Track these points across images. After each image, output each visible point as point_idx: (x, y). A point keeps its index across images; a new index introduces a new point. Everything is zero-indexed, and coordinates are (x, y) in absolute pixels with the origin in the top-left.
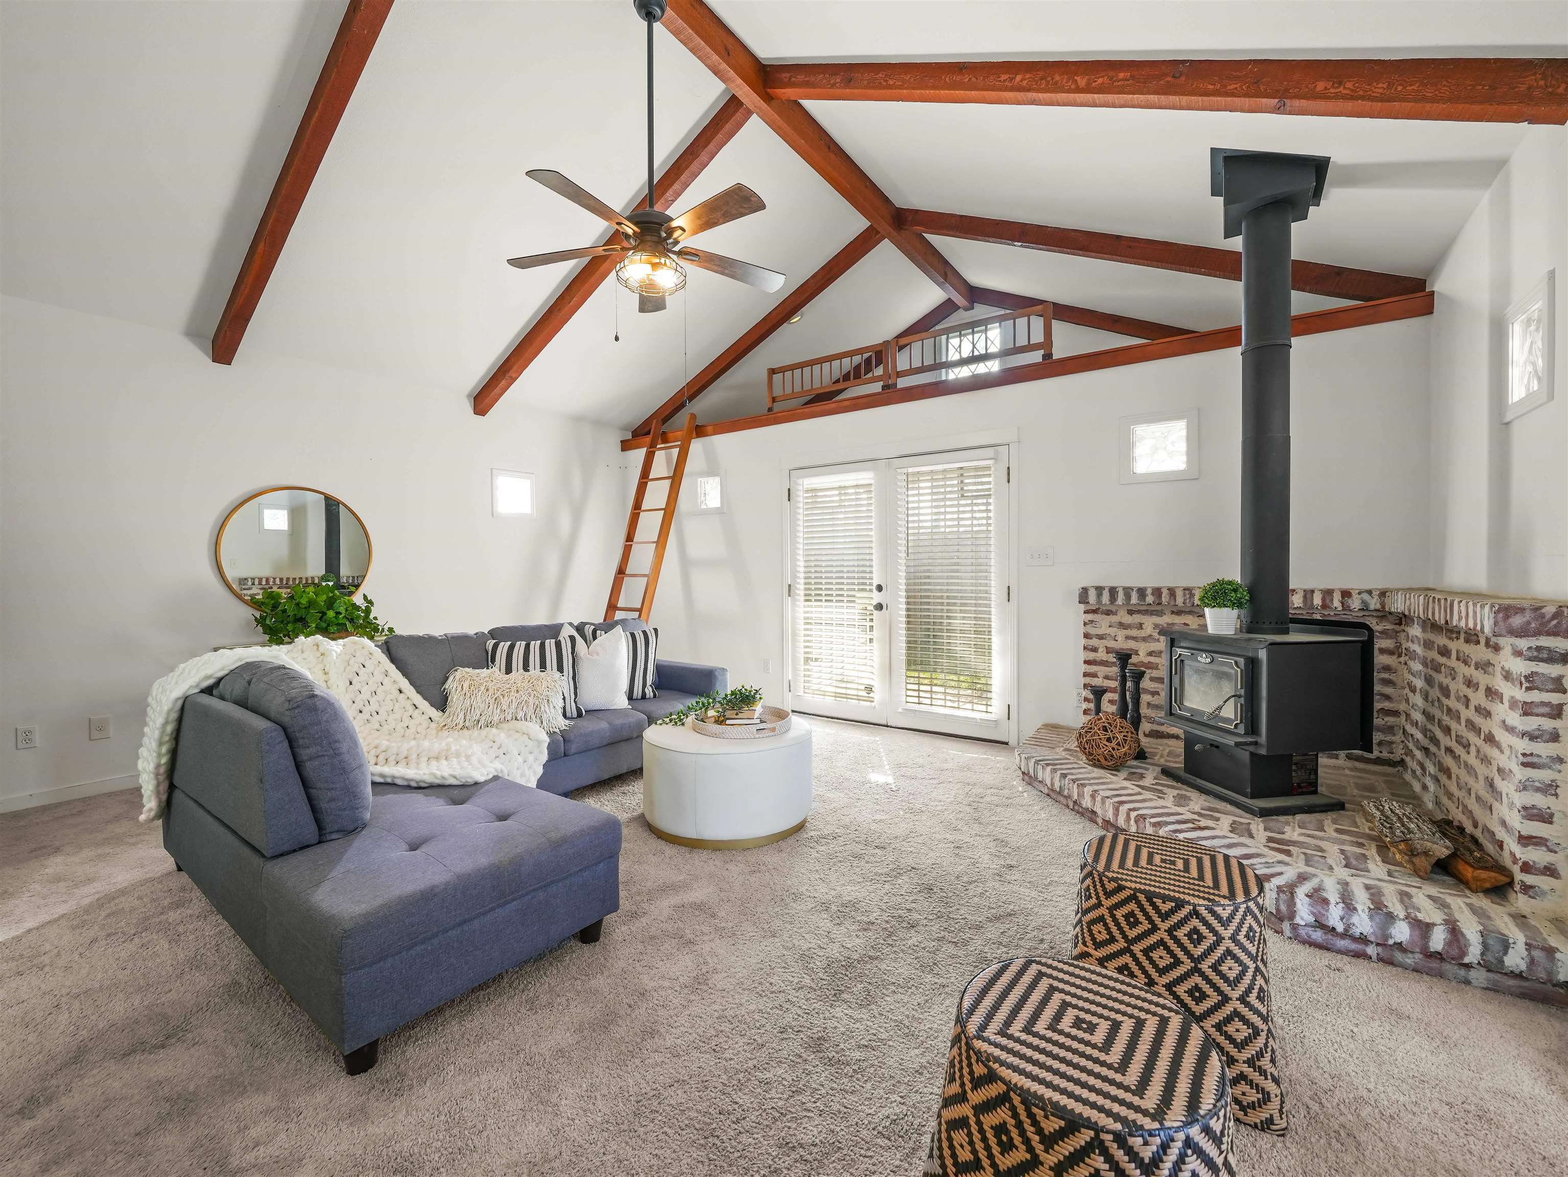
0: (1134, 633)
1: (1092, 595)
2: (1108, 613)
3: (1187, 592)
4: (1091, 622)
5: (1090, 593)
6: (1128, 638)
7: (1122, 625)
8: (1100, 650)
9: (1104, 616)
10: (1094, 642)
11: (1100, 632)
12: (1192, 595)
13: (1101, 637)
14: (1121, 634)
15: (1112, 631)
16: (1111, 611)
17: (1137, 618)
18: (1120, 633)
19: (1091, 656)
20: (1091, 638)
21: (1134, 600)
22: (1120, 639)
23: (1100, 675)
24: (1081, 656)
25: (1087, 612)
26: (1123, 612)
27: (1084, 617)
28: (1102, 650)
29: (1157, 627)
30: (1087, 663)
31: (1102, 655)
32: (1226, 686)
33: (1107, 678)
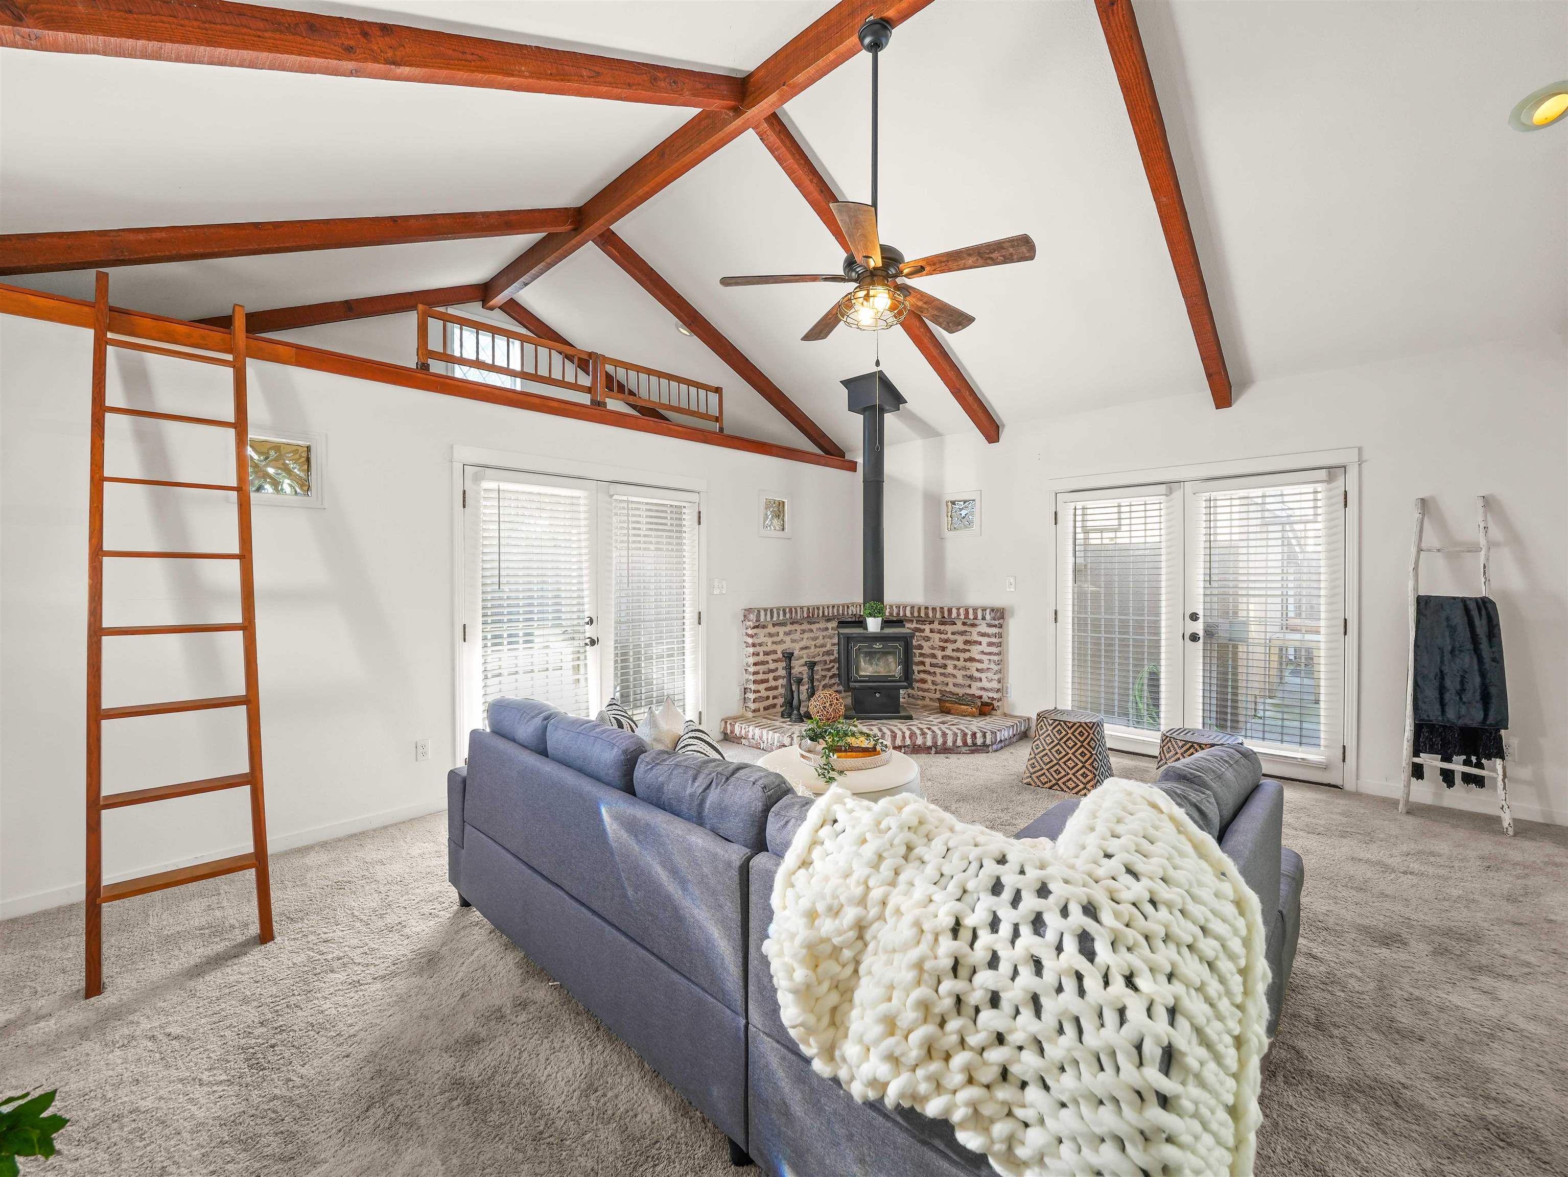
0: (776, 639)
1: (762, 613)
2: (765, 627)
4: (756, 634)
6: (773, 643)
7: (770, 635)
9: (763, 630)
10: (758, 649)
11: (760, 641)
13: (760, 645)
14: (770, 640)
15: (766, 640)
16: (767, 626)
17: (777, 629)
19: (757, 659)
20: (756, 647)
21: (781, 618)
22: (769, 644)
23: (761, 672)
24: (751, 660)
25: (754, 628)
26: (770, 626)
27: (750, 632)
28: (761, 654)
29: (786, 634)
30: (755, 664)
31: (761, 658)
32: (891, 659)
33: (764, 673)
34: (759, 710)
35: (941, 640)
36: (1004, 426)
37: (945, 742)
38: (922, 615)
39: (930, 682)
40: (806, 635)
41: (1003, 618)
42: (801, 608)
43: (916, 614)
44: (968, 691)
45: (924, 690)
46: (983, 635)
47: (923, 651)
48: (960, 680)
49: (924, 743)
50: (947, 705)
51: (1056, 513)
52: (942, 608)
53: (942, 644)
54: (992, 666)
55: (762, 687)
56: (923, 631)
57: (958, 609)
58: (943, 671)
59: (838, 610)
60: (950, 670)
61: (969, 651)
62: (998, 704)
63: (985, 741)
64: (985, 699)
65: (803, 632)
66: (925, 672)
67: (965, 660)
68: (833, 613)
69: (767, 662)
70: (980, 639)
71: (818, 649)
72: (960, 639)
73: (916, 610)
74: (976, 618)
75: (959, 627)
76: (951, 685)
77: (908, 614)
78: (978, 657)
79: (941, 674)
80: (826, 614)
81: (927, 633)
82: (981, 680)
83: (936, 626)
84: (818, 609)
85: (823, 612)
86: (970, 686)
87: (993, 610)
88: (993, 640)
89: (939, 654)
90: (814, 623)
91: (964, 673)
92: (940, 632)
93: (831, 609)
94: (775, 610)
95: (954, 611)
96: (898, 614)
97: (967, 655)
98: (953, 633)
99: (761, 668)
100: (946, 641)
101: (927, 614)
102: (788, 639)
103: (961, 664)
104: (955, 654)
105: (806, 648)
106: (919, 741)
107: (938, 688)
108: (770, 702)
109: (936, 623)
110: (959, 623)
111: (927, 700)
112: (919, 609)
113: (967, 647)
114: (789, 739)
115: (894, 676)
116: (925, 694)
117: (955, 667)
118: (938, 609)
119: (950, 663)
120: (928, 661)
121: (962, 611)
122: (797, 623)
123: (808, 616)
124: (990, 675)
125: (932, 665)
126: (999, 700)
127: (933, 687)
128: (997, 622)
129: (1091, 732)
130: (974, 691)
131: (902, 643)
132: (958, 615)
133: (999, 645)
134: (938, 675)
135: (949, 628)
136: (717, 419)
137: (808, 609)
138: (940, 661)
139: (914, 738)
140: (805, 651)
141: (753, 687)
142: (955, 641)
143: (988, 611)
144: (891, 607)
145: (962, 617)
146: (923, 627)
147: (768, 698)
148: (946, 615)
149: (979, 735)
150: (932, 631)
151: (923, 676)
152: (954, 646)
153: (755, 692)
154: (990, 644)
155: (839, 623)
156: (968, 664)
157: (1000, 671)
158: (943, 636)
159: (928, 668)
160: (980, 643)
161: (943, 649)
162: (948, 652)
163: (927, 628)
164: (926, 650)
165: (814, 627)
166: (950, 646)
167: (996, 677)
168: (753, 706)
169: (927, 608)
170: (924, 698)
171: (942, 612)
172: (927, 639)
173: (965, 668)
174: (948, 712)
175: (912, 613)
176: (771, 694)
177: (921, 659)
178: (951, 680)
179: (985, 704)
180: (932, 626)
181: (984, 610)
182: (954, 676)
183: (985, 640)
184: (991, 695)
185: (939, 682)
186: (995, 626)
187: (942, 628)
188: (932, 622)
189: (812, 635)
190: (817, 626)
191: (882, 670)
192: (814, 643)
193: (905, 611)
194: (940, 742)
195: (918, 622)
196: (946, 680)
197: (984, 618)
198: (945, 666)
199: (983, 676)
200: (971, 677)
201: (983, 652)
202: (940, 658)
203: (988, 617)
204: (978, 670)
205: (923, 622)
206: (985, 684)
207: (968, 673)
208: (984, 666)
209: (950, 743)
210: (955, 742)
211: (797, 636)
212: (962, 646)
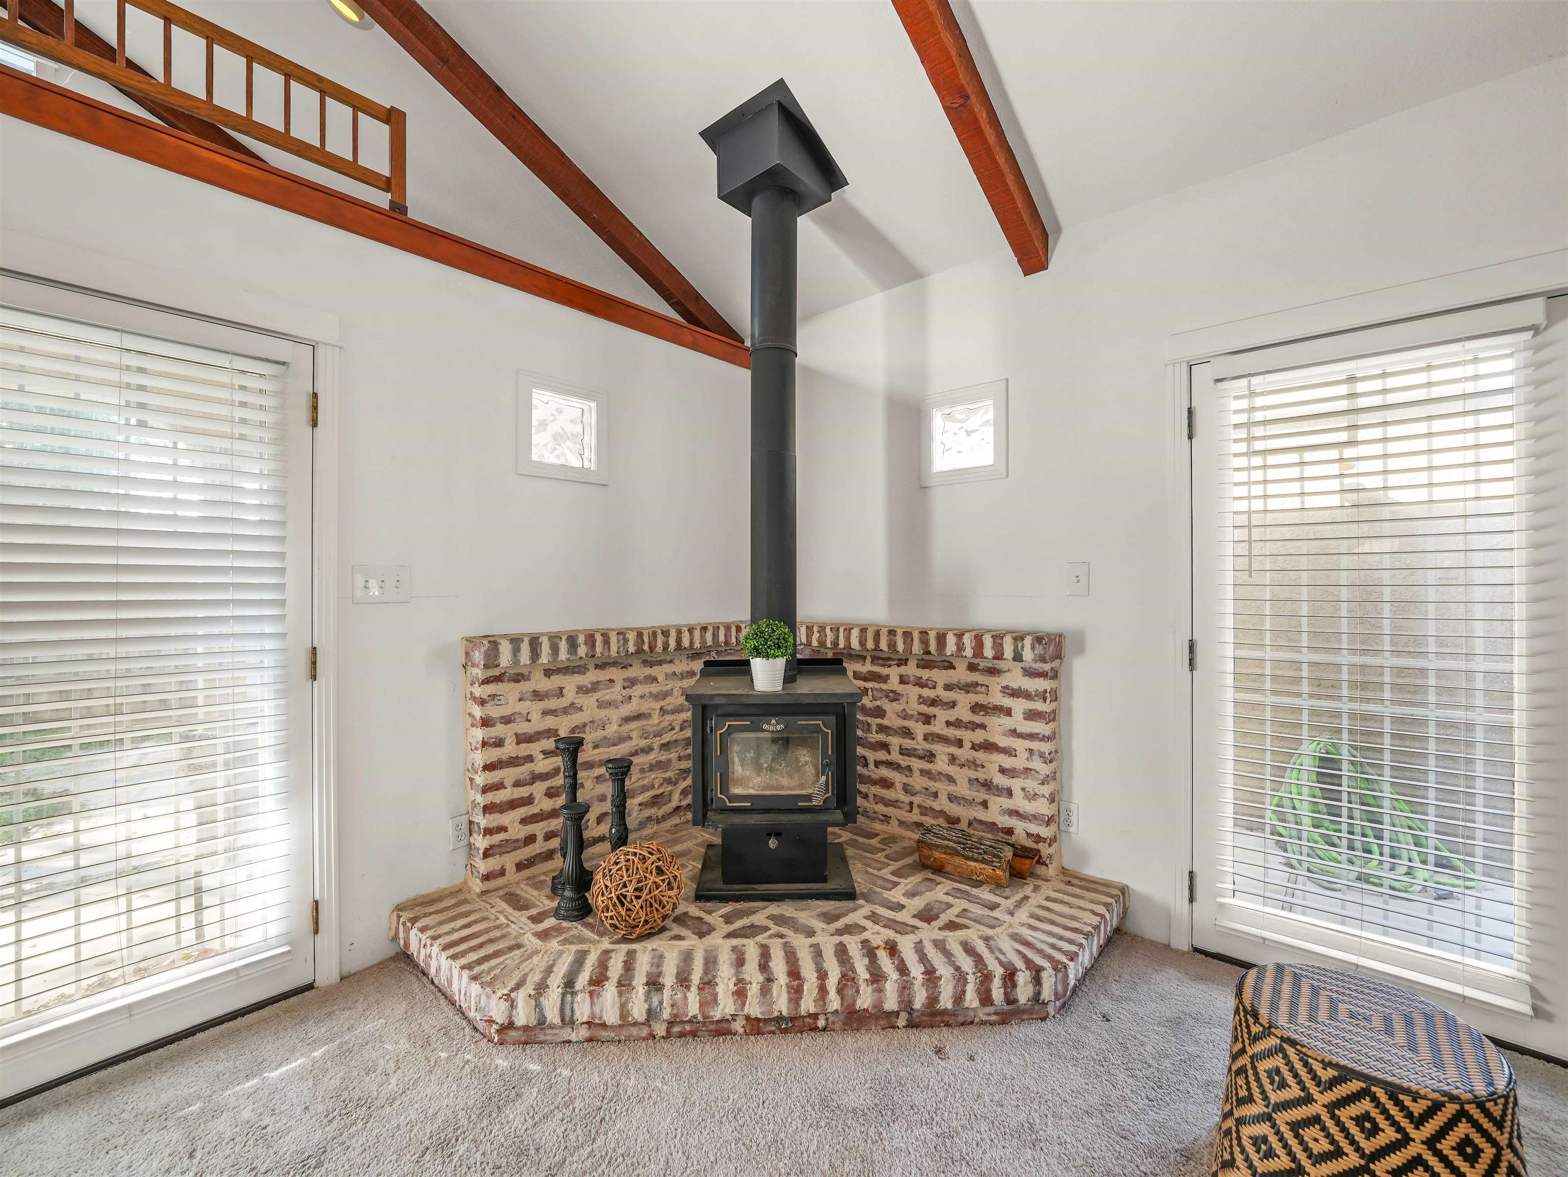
0: (553, 703)
1: (505, 649)
2: (518, 678)
3: (621, 637)
4: (493, 696)
5: (501, 649)
6: (545, 713)
7: (538, 696)
8: (508, 741)
9: (513, 685)
10: (499, 730)
11: (505, 711)
12: (626, 641)
13: (507, 720)
14: (535, 709)
15: (523, 707)
16: (522, 675)
17: (557, 681)
18: (534, 707)
19: (495, 754)
20: (493, 725)
21: (563, 655)
22: (535, 717)
23: (508, 782)
24: (480, 758)
25: (486, 681)
26: (538, 675)
27: (478, 691)
28: (510, 741)
29: (581, 690)
30: (488, 767)
31: (511, 749)
32: (804, 756)
33: (517, 784)
34: (502, 873)
35: (922, 700)
36: (1059, 230)
37: (933, 1000)
38: (884, 645)
39: (899, 786)
40: (638, 690)
41: (1058, 656)
42: (621, 633)
43: (870, 645)
44: (980, 814)
45: (888, 803)
46: (1016, 693)
47: (885, 722)
48: (963, 789)
49: (878, 1005)
50: (937, 854)
51: (1190, 412)
52: (924, 633)
53: (924, 709)
54: (1037, 764)
55: (510, 819)
56: (885, 679)
57: (960, 636)
58: (926, 766)
59: (715, 635)
60: (941, 764)
61: (983, 727)
62: (1051, 851)
63: (1038, 994)
64: (1020, 837)
65: (631, 683)
66: (889, 764)
67: (975, 747)
68: (703, 640)
69: (530, 759)
70: (1007, 702)
71: (669, 718)
72: (964, 700)
73: (870, 635)
74: (999, 656)
75: (961, 674)
76: (943, 797)
77: (855, 643)
78: (1003, 742)
79: (923, 772)
80: (686, 643)
81: (894, 683)
82: (1010, 793)
83: (911, 670)
84: (666, 633)
85: (679, 641)
86: (985, 804)
87: (1039, 639)
88: (1039, 706)
89: (919, 729)
90: (660, 663)
91: (973, 774)
92: (919, 683)
93: (697, 634)
94: (545, 642)
95: (951, 640)
96: (835, 644)
97: (979, 736)
98: (948, 687)
99: (508, 775)
100: (933, 703)
101: (892, 645)
102: (588, 702)
103: (964, 753)
104: (952, 732)
105: (639, 717)
106: (865, 1000)
107: (917, 800)
108: (539, 846)
109: (912, 664)
110: (961, 666)
111: (894, 823)
112: (877, 634)
113: (978, 719)
114: (504, 1005)
115: (808, 798)
116: (890, 811)
117: (953, 759)
118: (916, 636)
119: (943, 751)
120: (895, 741)
121: (967, 640)
122: (615, 664)
123: (639, 651)
124: (1031, 784)
125: (903, 751)
126: (1053, 841)
127: (906, 799)
128: (1047, 667)
129: (1503, 1140)
130: (995, 813)
131: (832, 719)
132: (960, 647)
133: (1050, 717)
134: (917, 773)
135: (940, 676)
136: (386, 185)
137: (640, 635)
138: (919, 744)
139: (850, 992)
140: (634, 725)
141: (483, 821)
142: (953, 705)
143: (1028, 641)
144: (810, 629)
145: (969, 652)
146: (884, 671)
147: (530, 839)
148: (933, 647)
149: (1023, 977)
150: (903, 680)
151: (884, 772)
152: (951, 715)
153: (488, 832)
154: (1031, 715)
155: (707, 664)
156: (981, 756)
157: (1052, 777)
158: (927, 693)
159: (895, 756)
160: (1008, 712)
161: (927, 719)
162: (938, 727)
163: (894, 673)
164: (892, 720)
165: (656, 671)
166: (942, 715)
167: (1046, 790)
168: (483, 866)
169: (892, 632)
170: (887, 819)
171: (925, 642)
172: (895, 697)
173: (974, 764)
174: (939, 870)
175: (862, 643)
176: (538, 829)
177: (881, 737)
178: (943, 787)
179: (1023, 853)
180: (903, 670)
181: (1019, 638)
182: (951, 780)
183: (1019, 706)
184: (1034, 828)
185: (918, 788)
186: (1043, 675)
187: (925, 674)
188: (903, 662)
189: (654, 688)
190: (667, 668)
191: (785, 782)
192: (658, 705)
193: (848, 639)
194: (920, 999)
195: (874, 660)
196: (934, 786)
197: (1018, 658)
198: (930, 757)
199: (1016, 784)
200: (987, 785)
201: (1014, 733)
202: (920, 738)
203: (1028, 655)
204: (1002, 771)
205: (885, 661)
206: (1019, 802)
207: (981, 775)
208: (1019, 762)
209: (946, 1001)
210: (959, 998)
211: (615, 693)
212: (967, 716)
